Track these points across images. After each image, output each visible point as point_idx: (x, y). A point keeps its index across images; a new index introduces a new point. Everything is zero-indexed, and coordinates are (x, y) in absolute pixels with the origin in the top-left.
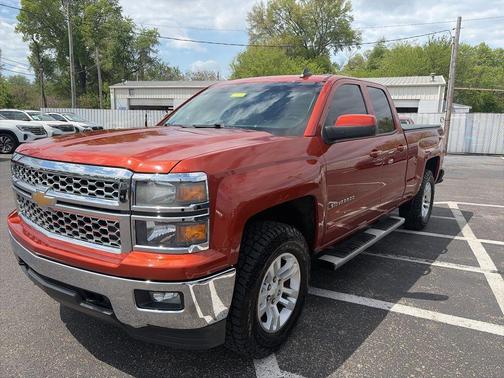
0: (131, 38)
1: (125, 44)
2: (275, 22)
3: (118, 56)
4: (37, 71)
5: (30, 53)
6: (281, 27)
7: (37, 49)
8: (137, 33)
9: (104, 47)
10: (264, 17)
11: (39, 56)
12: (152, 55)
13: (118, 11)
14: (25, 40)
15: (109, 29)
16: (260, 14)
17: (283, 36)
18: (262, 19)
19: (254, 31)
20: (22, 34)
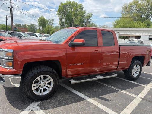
0: (85, 16)
1: (83, 17)
2: (131, 9)
3: (80, 21)
4: (60, 25)
5: (59, 20)
6: (133, 11)
7: (61, 19)
8: (86, 14)
9: (77, 18)
10: (127, 8)
11: (61, 21)
12: (90, 21)
13: (82, 8)
14: (58, 17)
15: (79, 13)
16: (126, 7)
17: (134, 14)
18: (126, 9)
19: (123, 12)
20: (58, 16)
